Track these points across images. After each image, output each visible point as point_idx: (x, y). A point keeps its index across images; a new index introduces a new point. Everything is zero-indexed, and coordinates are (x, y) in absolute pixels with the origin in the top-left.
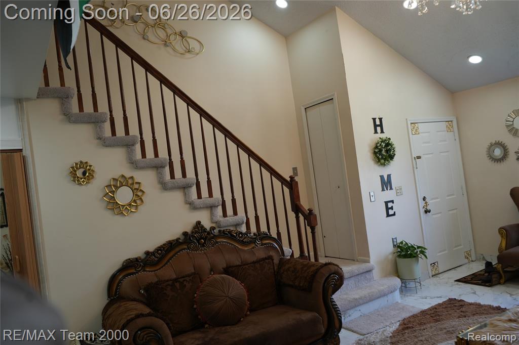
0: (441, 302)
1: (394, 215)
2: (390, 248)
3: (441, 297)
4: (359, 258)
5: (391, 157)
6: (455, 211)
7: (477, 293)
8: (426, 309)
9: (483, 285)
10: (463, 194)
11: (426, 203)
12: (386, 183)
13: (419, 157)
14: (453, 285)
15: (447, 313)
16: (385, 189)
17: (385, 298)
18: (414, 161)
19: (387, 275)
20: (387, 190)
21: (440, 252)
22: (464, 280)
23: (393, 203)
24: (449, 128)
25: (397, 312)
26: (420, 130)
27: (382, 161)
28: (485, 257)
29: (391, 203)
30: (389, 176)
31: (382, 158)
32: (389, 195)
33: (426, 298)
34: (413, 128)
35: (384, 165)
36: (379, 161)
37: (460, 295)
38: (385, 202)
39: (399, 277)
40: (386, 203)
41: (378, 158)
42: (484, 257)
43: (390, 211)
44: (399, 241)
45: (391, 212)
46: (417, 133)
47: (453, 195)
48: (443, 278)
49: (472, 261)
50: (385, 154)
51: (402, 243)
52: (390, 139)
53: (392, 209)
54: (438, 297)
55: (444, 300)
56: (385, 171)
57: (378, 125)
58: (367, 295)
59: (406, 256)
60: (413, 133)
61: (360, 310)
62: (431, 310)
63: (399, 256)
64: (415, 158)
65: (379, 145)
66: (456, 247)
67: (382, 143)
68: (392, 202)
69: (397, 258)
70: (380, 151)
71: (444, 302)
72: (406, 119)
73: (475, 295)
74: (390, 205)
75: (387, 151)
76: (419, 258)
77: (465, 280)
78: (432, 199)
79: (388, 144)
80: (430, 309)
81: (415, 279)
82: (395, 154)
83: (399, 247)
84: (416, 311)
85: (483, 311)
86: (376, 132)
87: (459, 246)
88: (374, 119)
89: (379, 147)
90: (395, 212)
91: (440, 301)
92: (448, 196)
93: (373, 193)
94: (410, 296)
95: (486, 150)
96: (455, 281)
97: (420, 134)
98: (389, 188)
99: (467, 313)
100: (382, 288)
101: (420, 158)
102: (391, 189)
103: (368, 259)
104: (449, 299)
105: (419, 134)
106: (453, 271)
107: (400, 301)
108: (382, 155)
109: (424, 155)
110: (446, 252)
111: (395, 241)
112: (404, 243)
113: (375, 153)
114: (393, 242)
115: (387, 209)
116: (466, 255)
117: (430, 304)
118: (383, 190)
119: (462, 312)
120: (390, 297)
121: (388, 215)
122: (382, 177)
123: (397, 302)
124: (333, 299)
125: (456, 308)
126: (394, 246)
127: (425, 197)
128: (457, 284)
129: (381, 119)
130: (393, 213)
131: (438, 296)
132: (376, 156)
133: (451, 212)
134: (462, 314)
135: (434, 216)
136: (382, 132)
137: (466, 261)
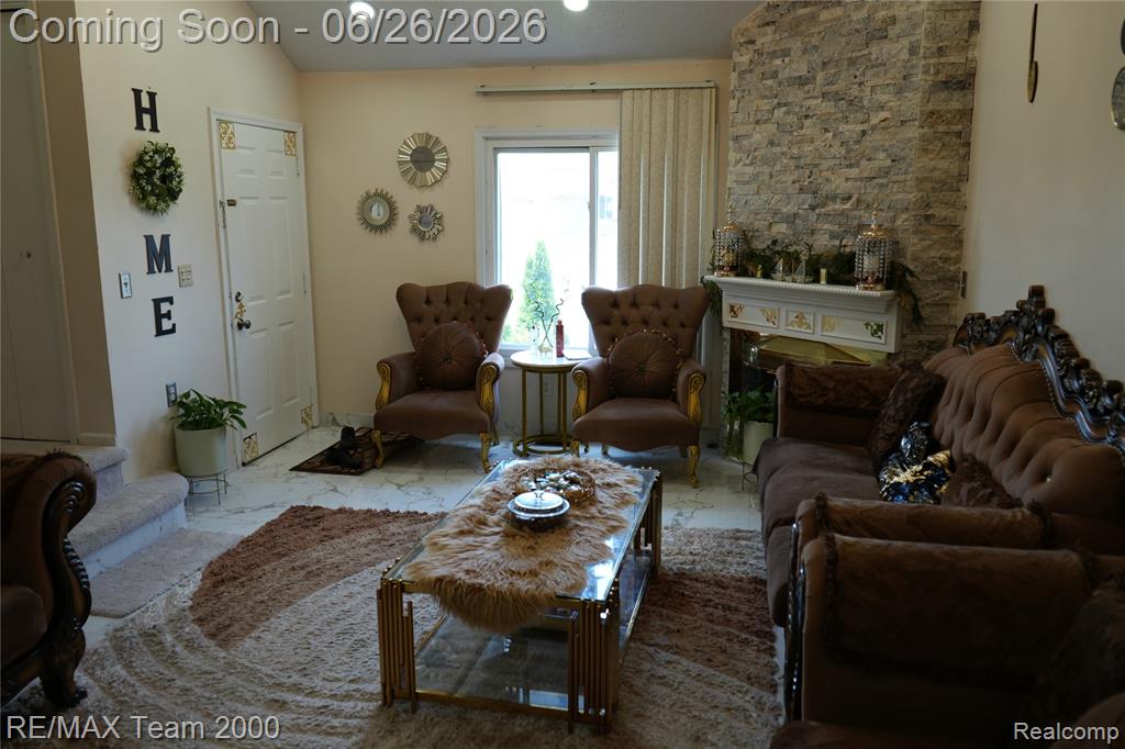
0: (276, 517)
1: (173, 330)
2: (161, 407)
3: (272, 506)
4: (83, 434)
5: (173, 195)
6: (289, 327)
7: (339, 489)
8: (250, 534)
9: (345, 474)
10: (305, 292)
11: (241, 306)
12: (158, 256)
13: (232, 203)
14: (289, 478)
15: (296, 536)
16: (156, 270)
17: (157, 524)
18: (220, 210)
19: (150, 471)
20: (160, 271)
21: (260, 413)
22: (306, 467)
23: (172, 303)
24: (290, 146)
25: (189, 549)
26: (237, 141)
27: (152, 200)
28: (337, 419)
29: (168, 304)
30: (165, 239)
31: (152, 193)
32: (163, 284)
33: (242, 512)
34: (225, 133)
35: (155, 209)
36: (144, 198)
37: (309, 498)
38: (154, 300)
39: (179, 471)
40: (157, 303)
41: (142, 189)
42: (334, 419)
43: (164, 321)
44: (180, 392)
45: (166, 325)
46: (232, 146)
47: (288, 292)
48: (265, 467)
49: (313, 427)
50: (158, 183)
51: (187, 395)
52: (173, 149)
53: (170, 318)
54: (267, 507)
55: (282, 512)
56: (157, 227)
57: (146, 109)
58: (118, 523)
59: (197, 425)
60: (224, 145)
61: (98, 561)
62: (261, 536)
63: (183, 426)
64: (221, 203)
65: (147, 158)
66: (287, 401)
67: (156, 156)
68: (170, 300)
69: (176, 430)
70: (150, 173)
71: (281, 515)
72: (208, 109)
73: (337, 494)
74: (165, 307)
75: (164, 178)
76: (228, 428)
77: (310, 466)
78: (253, 299)
79: (169, 162)
80: (258, 534)
81: (216, 475)
82: (181, 190)
83: (181, 404)
84: (230, 542)
85: (362, 523)
86: (140, 126)
87: (291, 399)
88: (137, 93)
89: (149, 164)
90: (174, 325)
91: (274, 515)
92: (282, 293)
93: (127, 276)
94: (206, 511)
95: (356, 205)
96: (293, 469)
97: (237, 150)
98: (164, 268)
99: (335, 531)
100: (150, 501)
101: (234, 205)
102: (169, 269)
103: (109, 436)
104: (292, 507)
105: (234, 148)
106: (281, 450)
107: (185, 525)
108: (153, 184)
109: (242, 198)
110: (272, 412)
111: (172, 391)
112: (193, 396)
113: (135, 177)
114: (168, 393)
115: (159, 317)
116: (304, 415)
117: (255, 523)
118: (151, 271)
119: (323, 529)
120: (166, 520)
121: (160, 332)
122: (149, 239)
123: (182, 529)
124: (69, 543)
125: (311, 523)
126: (171, 403)
127: (239, 294)
128: (298, 476)
129: (152, 96)
130: (170, 327)
131: (267, 504)
132: (139, 184)
133: (283, 329)
134: (325, 533)
135: (256, 336)
136: (154, 128)
137: (304, 427)
